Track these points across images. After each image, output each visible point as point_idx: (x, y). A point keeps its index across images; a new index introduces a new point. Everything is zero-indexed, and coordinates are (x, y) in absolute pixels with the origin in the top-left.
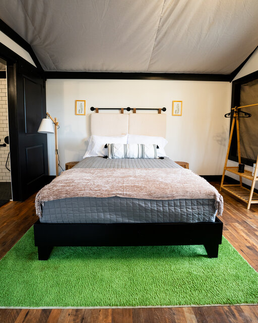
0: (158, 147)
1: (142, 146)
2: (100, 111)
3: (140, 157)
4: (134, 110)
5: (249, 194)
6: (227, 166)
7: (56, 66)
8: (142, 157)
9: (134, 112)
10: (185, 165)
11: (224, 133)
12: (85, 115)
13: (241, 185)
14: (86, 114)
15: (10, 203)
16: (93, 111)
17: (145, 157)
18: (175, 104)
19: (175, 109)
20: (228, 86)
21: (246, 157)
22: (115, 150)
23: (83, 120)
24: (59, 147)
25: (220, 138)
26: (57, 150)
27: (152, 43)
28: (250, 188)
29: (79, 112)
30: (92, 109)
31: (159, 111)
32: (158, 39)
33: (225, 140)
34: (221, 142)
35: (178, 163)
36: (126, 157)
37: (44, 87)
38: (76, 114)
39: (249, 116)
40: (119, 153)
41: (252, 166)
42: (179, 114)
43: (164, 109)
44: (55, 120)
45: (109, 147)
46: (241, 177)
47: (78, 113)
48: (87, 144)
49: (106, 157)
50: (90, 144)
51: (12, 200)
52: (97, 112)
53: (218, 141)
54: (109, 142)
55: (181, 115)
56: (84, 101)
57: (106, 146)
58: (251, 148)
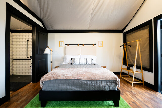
0: (93, 60)
1: (86, 59)
3: (85, 64)
4: (83, 45)
5: (132, 80)
6: (122, 68)
7: (52, 28)
8: (86, 64)
9: (83, 46)
10: (105, 67)
11: (120, 54)
12: (63, 47)
13: (129, 76)
14: (64, 46)
15: (31, 83)
16: (67, 46)
17: (88, 64)
18: (100, 42)
19: (100, 44)
20: (121, 35)
21: (130, 64)
22: (75, 61)
23: (62, 49)
24: (52, 60)
25: (119, 56)
26: (51, 61)
27: (90, 18)
28: (132, 77)
30: (66, 44)
31: (93, 45)
32: (92, 17)
33: (121, 57)
34: (119, 57)
35: (102, 66)
36: (80, 64)
37: (47, 36)
38: (59, 47)
39: (130, 47)
40: (77, 62)
42: (102, 46)
43: (95, 44)
44: (51, 49)
45: (73, 60)
46: (128, 72)
47: (60, 46)
48: (64, 59)
49: (71, 64)
50: (65, 59)
51: (31, 82)
52: (68, 46)
53: (118, 57)
54: (72, 58)
55: (102, 47)
56: (63, 41)
57: (71, 59)
58: (132, 60)
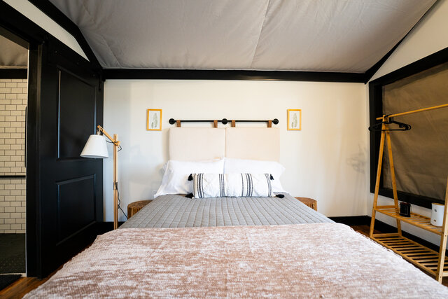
0: (272, 178)
1: (248, 176)
2: (182, 124)
3: (245, 194)
4: (233, 123)
8: (249, 195)
9: (233, 126)
10: (311, 204)
11: (361, 154)
12: (160, 130)
13: (399, 234)
14: (162, 128)
16: (174, 125)
17: (254, 194)
18: (291, 113)
19: (291, 120)
20: (362, 90)
22: (204, 184)
23: (158, 137)
24: (121, 179)
25: (356, 162)
26: (116, 184)
27: (262, 19)
29: (152, 126)
30: (172, 121)
31: (269, 123)
32: (270, 12)
34: (358, 167)
35: (299, 199)
36: (223, 196)
38: (148, 129)
39: (407, 129)
40: (211, 189)
41: (430, 207)
42: (298, 127)
43: (276, 122)
44: (115, 137)
45: (196, 178)
46: (398, 222)
47: (150, 127)
48: (163, 173)
49: (190, 196)
50: (166, 174)
51: (25, 275)
52: (179, 126)
53: (353, 165)
54: (195, 171)
55: (300, 130)
56: (160, 110)
57: (191, 178)
58: (410, 177)
